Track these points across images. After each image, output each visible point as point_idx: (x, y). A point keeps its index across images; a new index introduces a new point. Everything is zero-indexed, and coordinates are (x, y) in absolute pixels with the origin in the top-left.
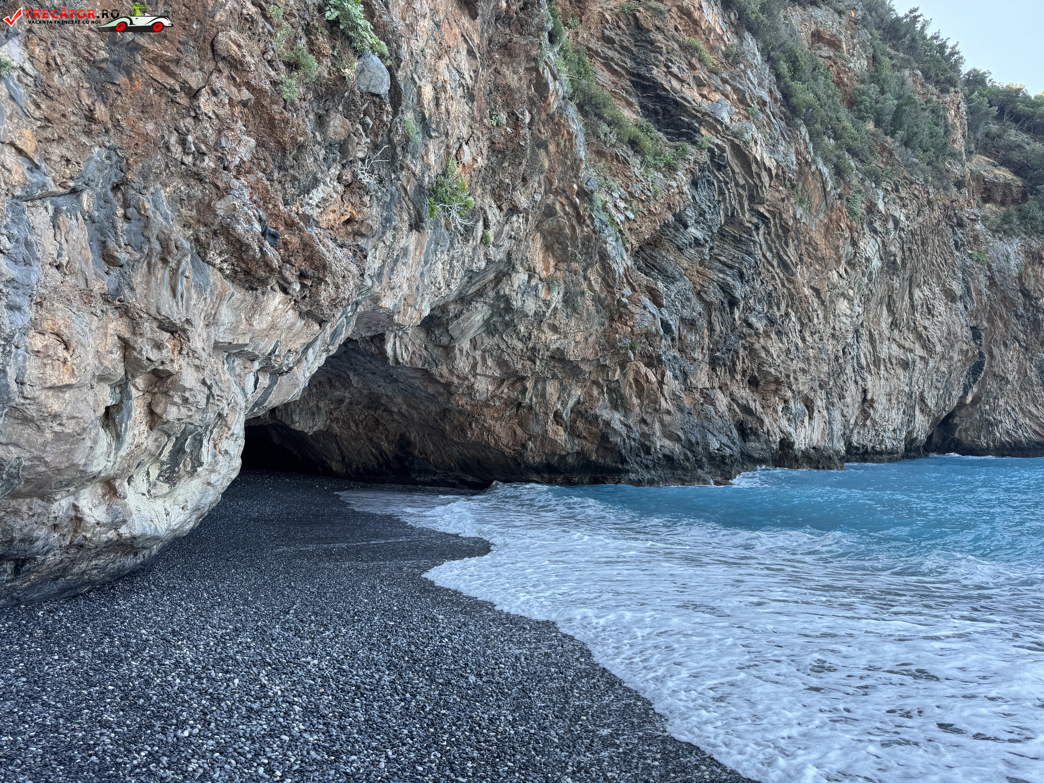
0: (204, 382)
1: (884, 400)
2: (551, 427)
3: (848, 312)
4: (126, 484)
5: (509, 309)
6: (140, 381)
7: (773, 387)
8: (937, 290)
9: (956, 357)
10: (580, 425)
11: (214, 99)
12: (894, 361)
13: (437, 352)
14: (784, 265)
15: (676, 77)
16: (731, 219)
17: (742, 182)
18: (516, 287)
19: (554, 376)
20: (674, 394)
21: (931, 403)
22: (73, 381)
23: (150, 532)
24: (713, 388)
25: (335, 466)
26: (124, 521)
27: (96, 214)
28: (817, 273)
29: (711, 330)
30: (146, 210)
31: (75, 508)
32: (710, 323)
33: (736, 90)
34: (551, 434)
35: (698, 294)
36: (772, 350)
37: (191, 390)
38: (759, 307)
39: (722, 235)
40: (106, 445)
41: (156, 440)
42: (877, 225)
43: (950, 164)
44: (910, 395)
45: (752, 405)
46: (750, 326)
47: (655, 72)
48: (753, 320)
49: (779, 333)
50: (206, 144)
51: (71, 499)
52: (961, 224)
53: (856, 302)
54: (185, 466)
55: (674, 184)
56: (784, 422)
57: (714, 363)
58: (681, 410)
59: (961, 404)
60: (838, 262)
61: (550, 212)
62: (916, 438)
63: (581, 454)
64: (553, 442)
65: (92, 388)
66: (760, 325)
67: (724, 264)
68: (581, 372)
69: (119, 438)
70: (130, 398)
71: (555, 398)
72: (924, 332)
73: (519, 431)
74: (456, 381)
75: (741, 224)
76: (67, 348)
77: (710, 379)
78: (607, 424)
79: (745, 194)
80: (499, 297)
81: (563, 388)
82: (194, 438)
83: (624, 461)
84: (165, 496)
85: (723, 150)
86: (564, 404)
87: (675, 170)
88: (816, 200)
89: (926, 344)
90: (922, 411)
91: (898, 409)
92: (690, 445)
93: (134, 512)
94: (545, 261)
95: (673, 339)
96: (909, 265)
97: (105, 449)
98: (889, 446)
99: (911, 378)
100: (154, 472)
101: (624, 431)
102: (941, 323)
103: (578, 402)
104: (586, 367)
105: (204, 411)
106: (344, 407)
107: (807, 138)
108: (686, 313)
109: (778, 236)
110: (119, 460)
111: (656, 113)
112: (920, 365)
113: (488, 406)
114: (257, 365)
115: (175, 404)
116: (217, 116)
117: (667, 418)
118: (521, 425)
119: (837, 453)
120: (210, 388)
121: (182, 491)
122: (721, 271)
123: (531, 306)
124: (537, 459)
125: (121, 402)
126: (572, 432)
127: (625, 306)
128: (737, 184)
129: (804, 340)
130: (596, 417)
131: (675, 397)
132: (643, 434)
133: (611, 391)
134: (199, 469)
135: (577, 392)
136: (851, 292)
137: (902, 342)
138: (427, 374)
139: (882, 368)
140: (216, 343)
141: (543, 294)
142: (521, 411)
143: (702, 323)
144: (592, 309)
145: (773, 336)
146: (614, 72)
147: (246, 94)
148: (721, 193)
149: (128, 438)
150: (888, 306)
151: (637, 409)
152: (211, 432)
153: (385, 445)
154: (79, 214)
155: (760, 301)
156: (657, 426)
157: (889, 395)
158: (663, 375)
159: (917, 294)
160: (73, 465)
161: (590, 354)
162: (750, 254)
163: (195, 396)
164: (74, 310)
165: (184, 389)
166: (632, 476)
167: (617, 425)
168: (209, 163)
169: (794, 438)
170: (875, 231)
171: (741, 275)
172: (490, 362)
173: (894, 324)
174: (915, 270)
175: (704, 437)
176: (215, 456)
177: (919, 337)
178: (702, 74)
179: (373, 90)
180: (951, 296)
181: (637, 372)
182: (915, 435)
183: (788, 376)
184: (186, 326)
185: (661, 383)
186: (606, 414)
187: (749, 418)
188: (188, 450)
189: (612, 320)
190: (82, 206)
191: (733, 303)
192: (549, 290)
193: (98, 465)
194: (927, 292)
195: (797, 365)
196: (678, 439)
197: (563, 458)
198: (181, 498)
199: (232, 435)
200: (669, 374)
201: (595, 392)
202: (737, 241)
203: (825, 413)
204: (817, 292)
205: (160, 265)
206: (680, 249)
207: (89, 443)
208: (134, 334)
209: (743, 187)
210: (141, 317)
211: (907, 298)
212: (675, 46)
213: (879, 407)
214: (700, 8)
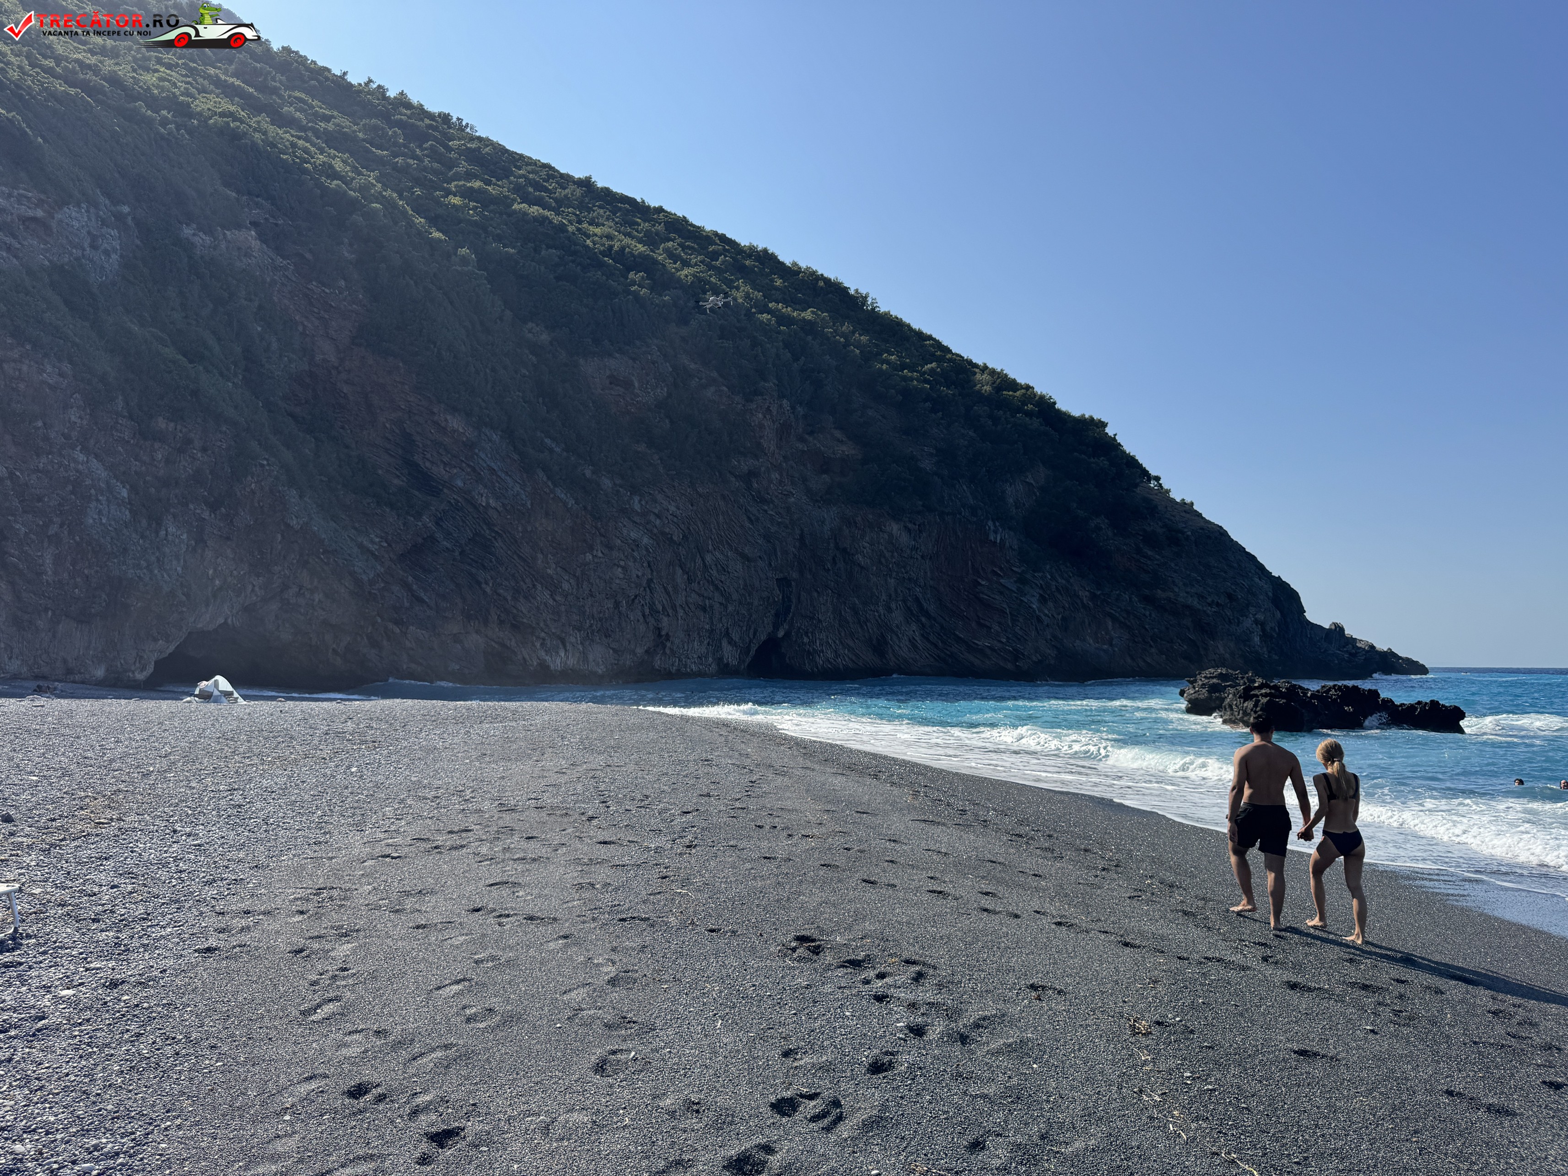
2: (332, 657)
3: (621, 576)
9: (756, 603)
10: (349, 656)
12: (691, 606)
13: (255, 622)
15: (429, 460)
16: (477, 533)
19: (328, 632)
21: (735, 636)
33: (469, 466)
34: (333, 661)
39: (474, 542)
42: (637, 519)
43: (739, 462)
44: (713, 631)
45: (509, 642)
47: (416, 457)
55: (420, 524)
59: (775, 639)
60: (591, 548)
62: (728, 664)
63: (351, 671)
64: (335, 665)
68: (346, 629)
71: (332, 642)
72: (720, 585)
73: (313, 659)
74: (269, 634)
77: (465, 627)
81: (336, 638)
85: (458, 501)
86: (339, 645)
89: (724, 594)
90: (729, 643)
91: (701, 642)
96: (691, 539)
99: (711, 618)
101: (378, 660)
102: (738, 578)
103: (348, 644)
104: (348, 627)
107: (545, 479)
111: (415, 481)
112: (719, 609)
113: (291, 646)
118: (313, 656)
126: (345, 660)
130: (359, 651)
132: (392, 661)
133: (368, 638)
135: (346, 639)
136: (622, 563)
138: (252, 632)
139: (681, 613)
141: (308, 596)
142: (312, 649)
146: (391, 456)
151: (388, 648)
159: (708, 558)
167: (372, 656)
169: (550, 663)
173: (690, 580)
177: (717, 588)
178: (446, 458)
180: (745, 558)
182: (725, 661)
186: (365, 650)
187: (505, 651)
194: (719, 556)
203: (579, 646)
204: (564, 569)
211: (699, 561)
212: (429, 443)
213: (677, 641)
214: (446, 420)
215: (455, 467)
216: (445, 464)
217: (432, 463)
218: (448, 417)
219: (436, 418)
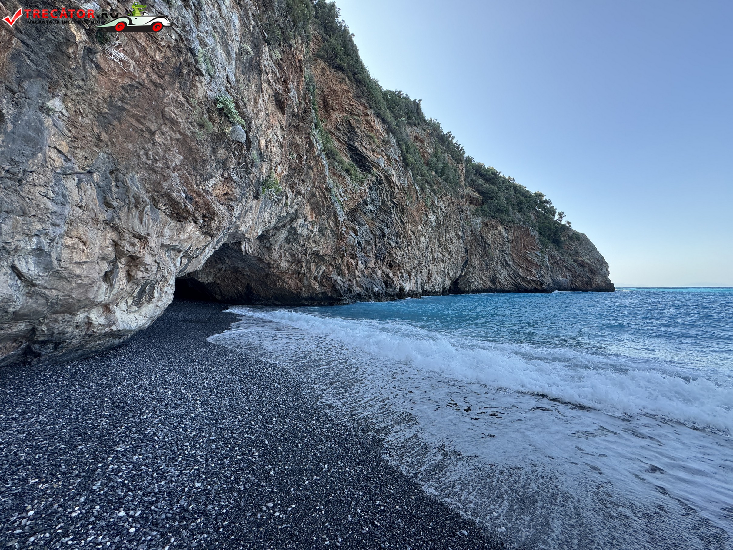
0: (156, 262)
1: (435, 273)
2: (312, 282)
3: (424, 241)
4: (115, 306)
5: (296, 233)
6: (123, 260)
7: (397, 268)
8: (454, 234)
9: (459, 259)
10: (324, 281)
11: (163, 136)
12: (439, 260)
13: (264, 250)
14: (402, 222)
15: (364, 147)
16: (384, 203)
17: (388, 190)
18: (299, 224)
19: (314, 261)
20: (361, 270)
22: (88, 260)
23: (127, 328)
24: (376, 268)
25: (218, 297)
26: (114, 324)
27: (101, 183)
28: (414, 226)
29: (376, 245)
30: (127, 183)
31: (88, 318)
32: (375, 242)
33: (386, 154)
34: (312, 285)
35: (371, 231)
36: (397, 254)
37: (149, 265)
38: (393, 237)
39: (380, 209)
40: (105, 289)
41: (131, 287)
42: (435, 209)
43: (460, 189)
44: (444, 272)
45: (390, 274)
46: (390, 244)
47: (356, 144)
48: (391, 242)
49: (400, 248)
50: (158, 156)
51: (86, 314)
52: (462, 211)
53: (427, 237)
54: (145, 298)
55: (363, 188)
56: (401, 281)
57: (376, 258)
58: (364, 276)
59: (461, 276)
60: (421, 222)
61: (314, 195)
63: (324, 293)
64: (313, 288)
65: (98, 263)
66: (393, 245)
67: (381, 220)
68: (325, 260)
69: (112, 286)
70: (118, 268)
71: (314, 270)
72: (449, 249)
73: (299, 284)
74: (272, 262)
75: (387, 206)
76: (84, 245)
77: (375, 264)
78: (335, 281)
79: (389, 194)
80: (291, 228)
81: (318, 267)
82: (150, 286)
83: (341, 296)
84: (135, 312)
85: (381, 177)
86: (318, 273)
87: (363, 183)
88: (414, 199)
89: (450, 254)
90: (448, 278)
91: (440, 277)
92: (367, 290)
93: (119, 319)
94: (311, 214)
95: (361, 248)
96: (445, 225)
97: (104, 291)
98: (437, 290)
99: (444, 266)
100: (130, 301)
101: (342, 284)
102: (455, 246)
103: (324, 272)
104: (327, 258)
105: (156, 274)
106: (222, 272)
107: (412, 176)
108: (367, 238)
109: (400, 211)
110: (112, 296)
111: (357, 160)
112: (447, 261)
113: (286, 273)
114: (181, 254)
115: (141, 271)
116: (164, 144)
117: (358, 279)
118: (300, 281)
119: (419, 292)
120: (158, 264)
121: (144, 309)
122: (380, 223)
123: (305, 232)
124: (306, 295)
125: (113, 269)
126: (321, 284)
127: (343, 234)
128: (386, 191)
129: (408, 251)
130: (331, 278)
131: (362, 271)
132: (349, 285)
133: (337, 268)
134: (153, 300)
135: (323, 268)
136: (425, 234)
137: (442, 253)
138: (260, 259)
139: (435, 262)
140: (162, 244)
141: (310, 228)
142: (300, 275)
143: (372, 242)
144: (330, 235)
145: (398, 248)
146: (340, 142)
147: (178, 136)
148: (380, 193)
149: (117, 286)
150: (438, 239)
151: (347, 275)
152: (159, 283)
153: (240, 289)
154: (92, 183)
155: (393, 235)
156: (355, 282)
157: (437, 272)
158: (357, 262)
159: (447, 235)
160: (87, 298)
161: (329, 253)
162: (390, 217)
163: (151, 268)
164: (89, 227)
165: (146, 264)
166: (345, 302)
167: (339, 282)
168: (159, 164)
169: (404, 287)
170: (434, 212)
171: (387, 225)
172: (287, 255)
173: (440, 246)
174: (447, 227)
175: (372, 287)
176: (161, 294)
177: (448, 251)
178: (374, 147)
179: (238, 140)
180: (458, 237)
181: (348, 261)
182: (445, 286)
183: (403, 264)
184: (147, 237)
185: (357, 265)
186: (335, 277)
187: (389, 279)
188: (147, 291)
189: (338, 240)
190: (93, 179)
191: (384, 235)
192: (313, 226)
193: (101, 298)
194: (451, 235)
195: (406, 260)
196: (363, 288)
197: (317, 294)
198: (143, 313)
199: (169, 285)
200: (360, 262)
201: (331, 268)
202: (386, 212)
203: (415, 278)
204: (413, 233)
205: (134, 209)
206: (365, 214)
207: (96, 288)
208: (120, 239)
209: (388, 192)
210: (124, 231)
211: (444, 237)
212: (364, 135)
213: (434, 276)
214: (374, 122)
215: (379, 154)
216: (373, 151)
217: (366, 149)
218: (375, 120)
219: (369, 118)
